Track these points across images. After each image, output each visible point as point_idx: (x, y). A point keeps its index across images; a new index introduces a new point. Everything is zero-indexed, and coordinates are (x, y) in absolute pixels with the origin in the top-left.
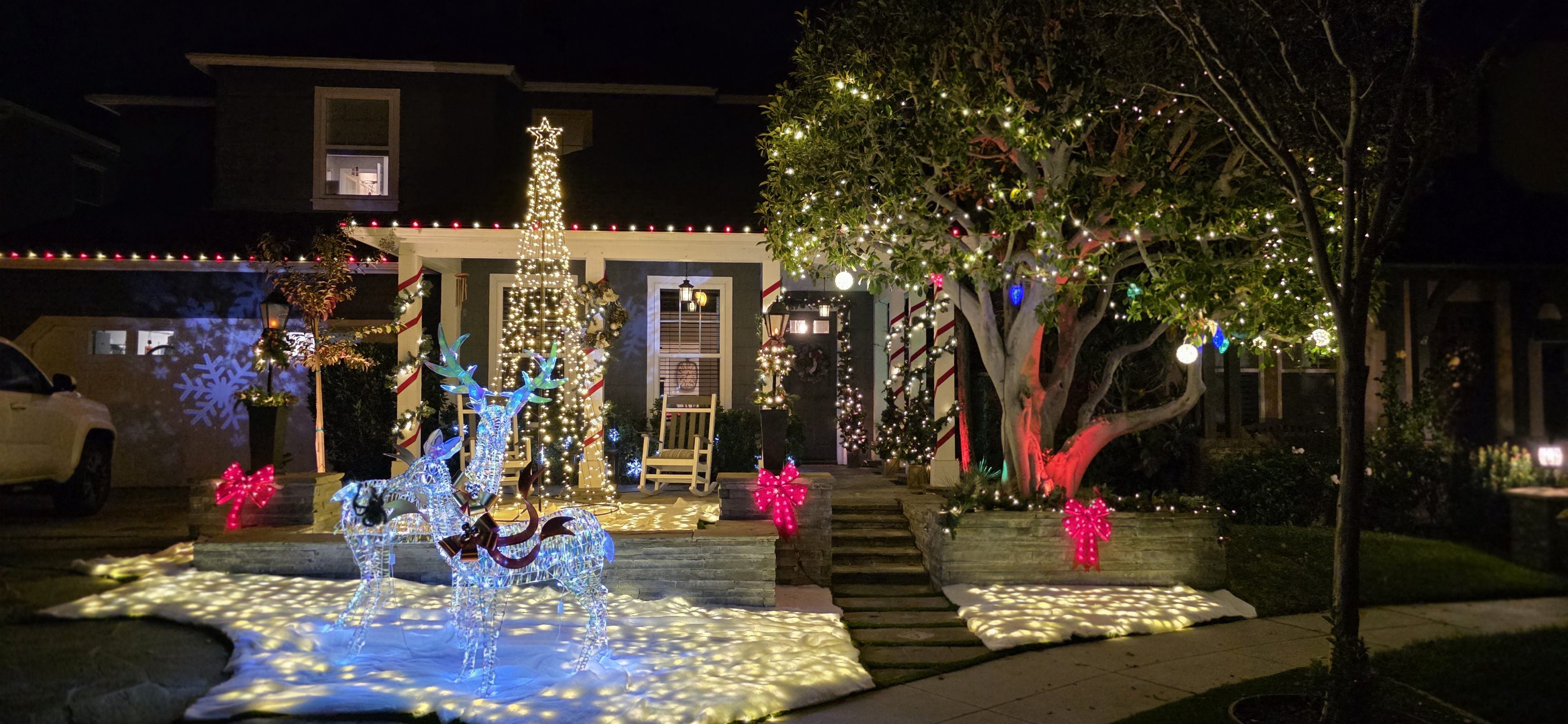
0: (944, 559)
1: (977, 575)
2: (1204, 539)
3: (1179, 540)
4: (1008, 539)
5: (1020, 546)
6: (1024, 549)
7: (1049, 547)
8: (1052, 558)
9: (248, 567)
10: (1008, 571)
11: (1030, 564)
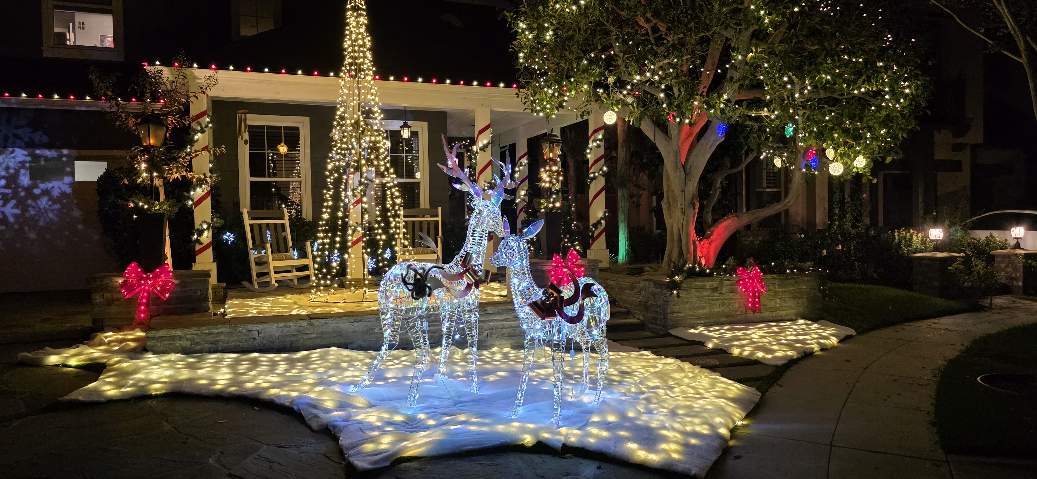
0: (668, 312)
1: (688, 321)
2: (811, 289)
3: (798, 291)
4: (706, 296)
5: (713, 300)
6: (715, 302)
7: (729, 299)
8: (731, 307)
9: (198, 347)
10: (707, 317)
11: (718, 311)
